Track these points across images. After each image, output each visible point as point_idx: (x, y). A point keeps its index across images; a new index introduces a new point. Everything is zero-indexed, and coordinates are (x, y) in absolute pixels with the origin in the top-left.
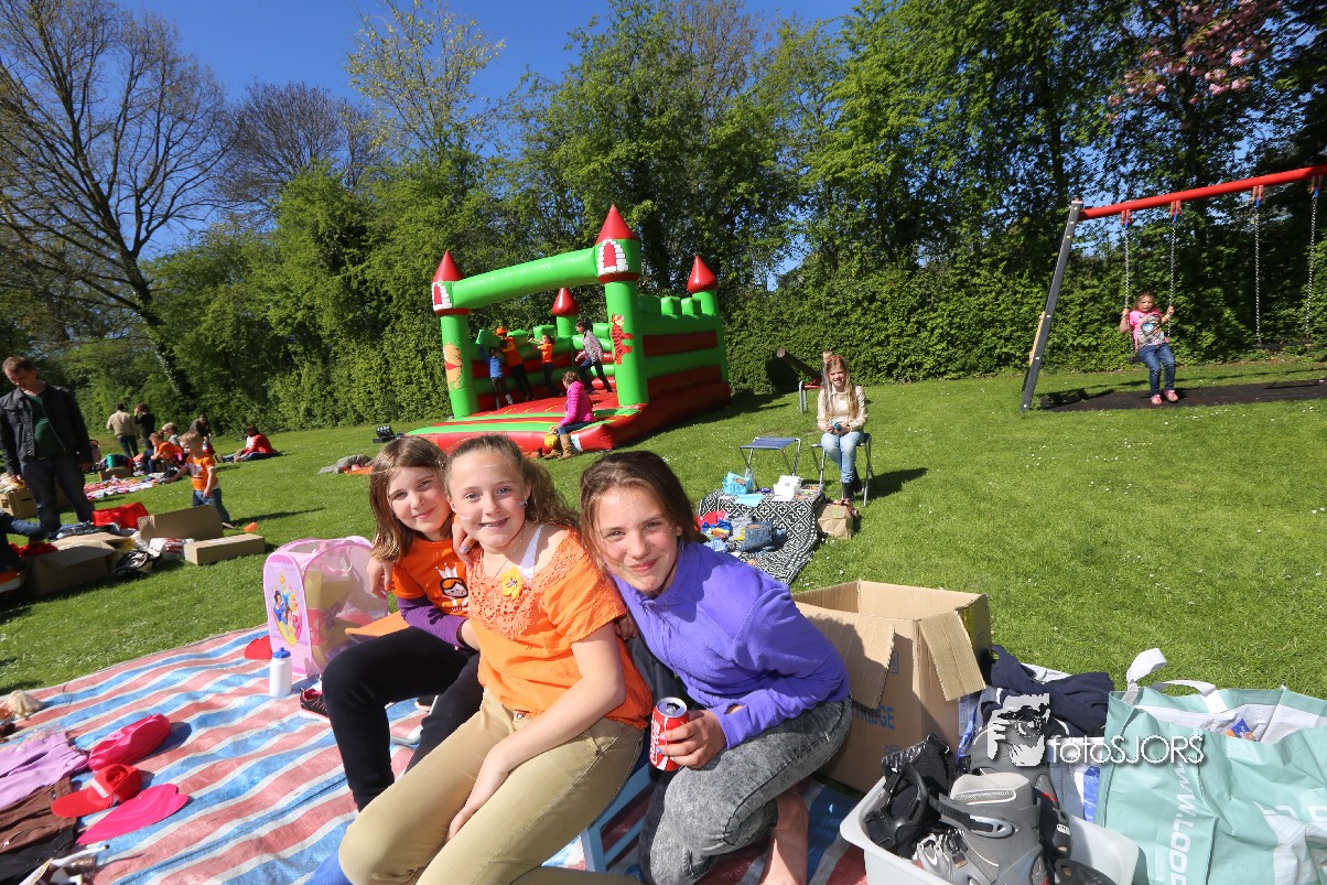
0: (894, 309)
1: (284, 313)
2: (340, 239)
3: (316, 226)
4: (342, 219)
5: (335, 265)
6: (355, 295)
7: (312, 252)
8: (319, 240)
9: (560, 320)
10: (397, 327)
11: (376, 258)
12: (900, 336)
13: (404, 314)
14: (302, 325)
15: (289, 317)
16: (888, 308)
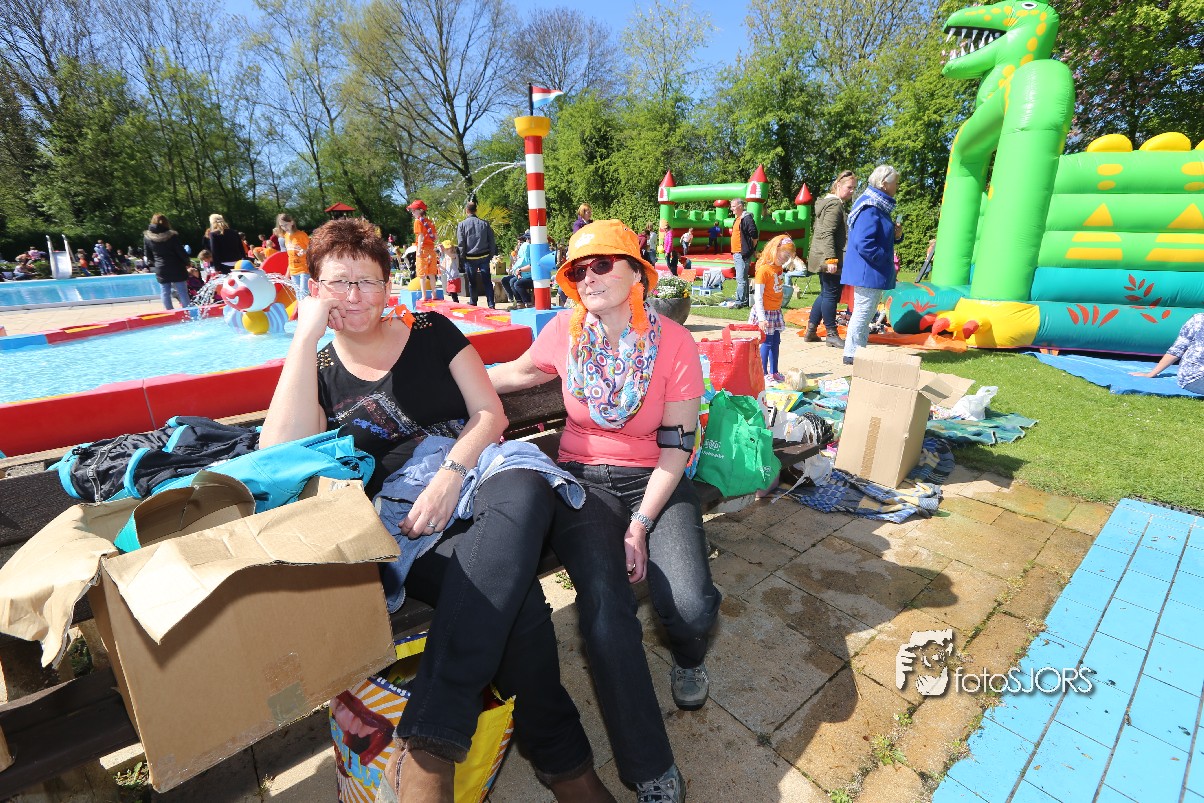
0: (917, 226)
1: (554, 183)
2: (596, 142)
3: (583, 133)
4: (600, 130)
5: (591, 158)
6: (600, 178)
7: (578, 148)
8: (583, 141)
9: (717, 209)
10: (621, 201)
11: (615, 157)
12: (918, 243)
13: (627, 193)
14: (563, 192)
15: (556, 186)
16: (914, 225)
